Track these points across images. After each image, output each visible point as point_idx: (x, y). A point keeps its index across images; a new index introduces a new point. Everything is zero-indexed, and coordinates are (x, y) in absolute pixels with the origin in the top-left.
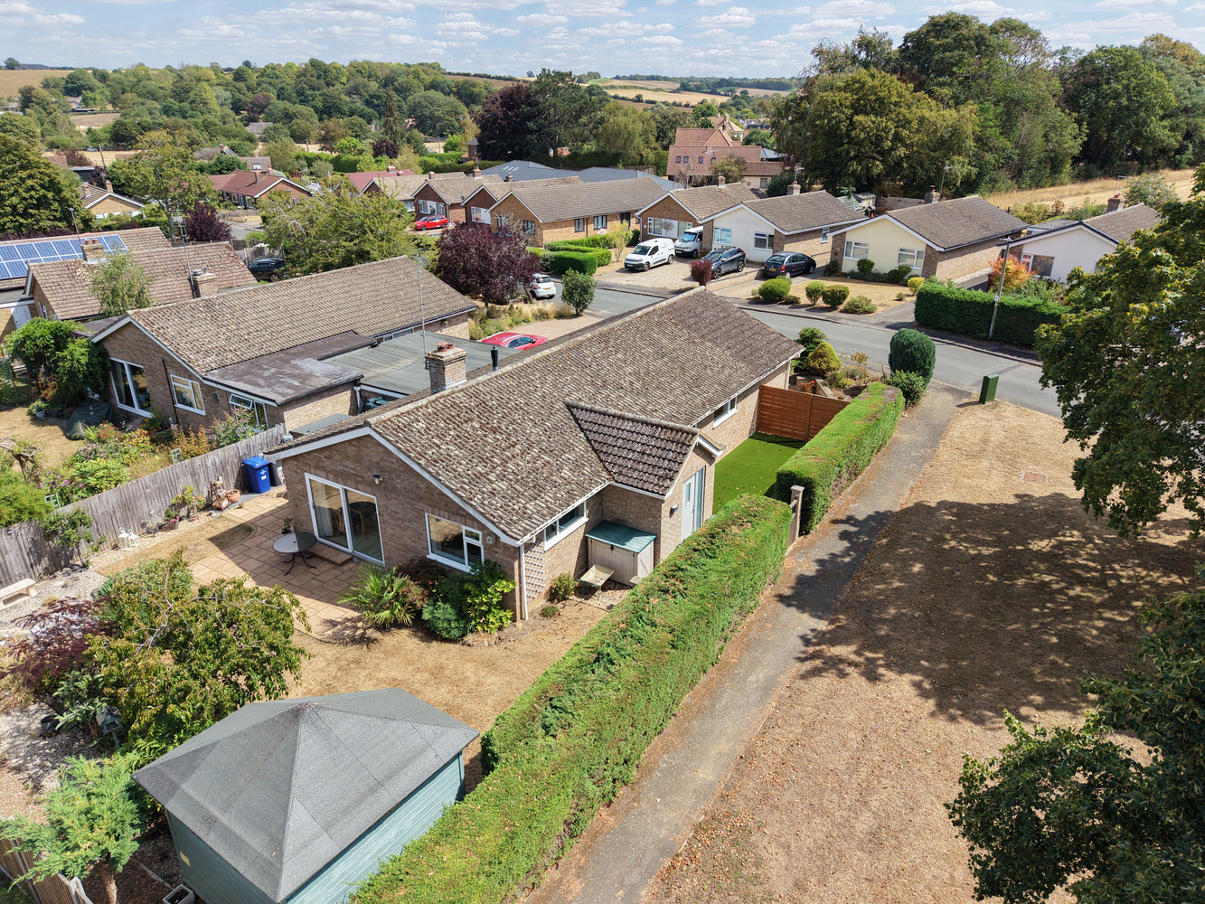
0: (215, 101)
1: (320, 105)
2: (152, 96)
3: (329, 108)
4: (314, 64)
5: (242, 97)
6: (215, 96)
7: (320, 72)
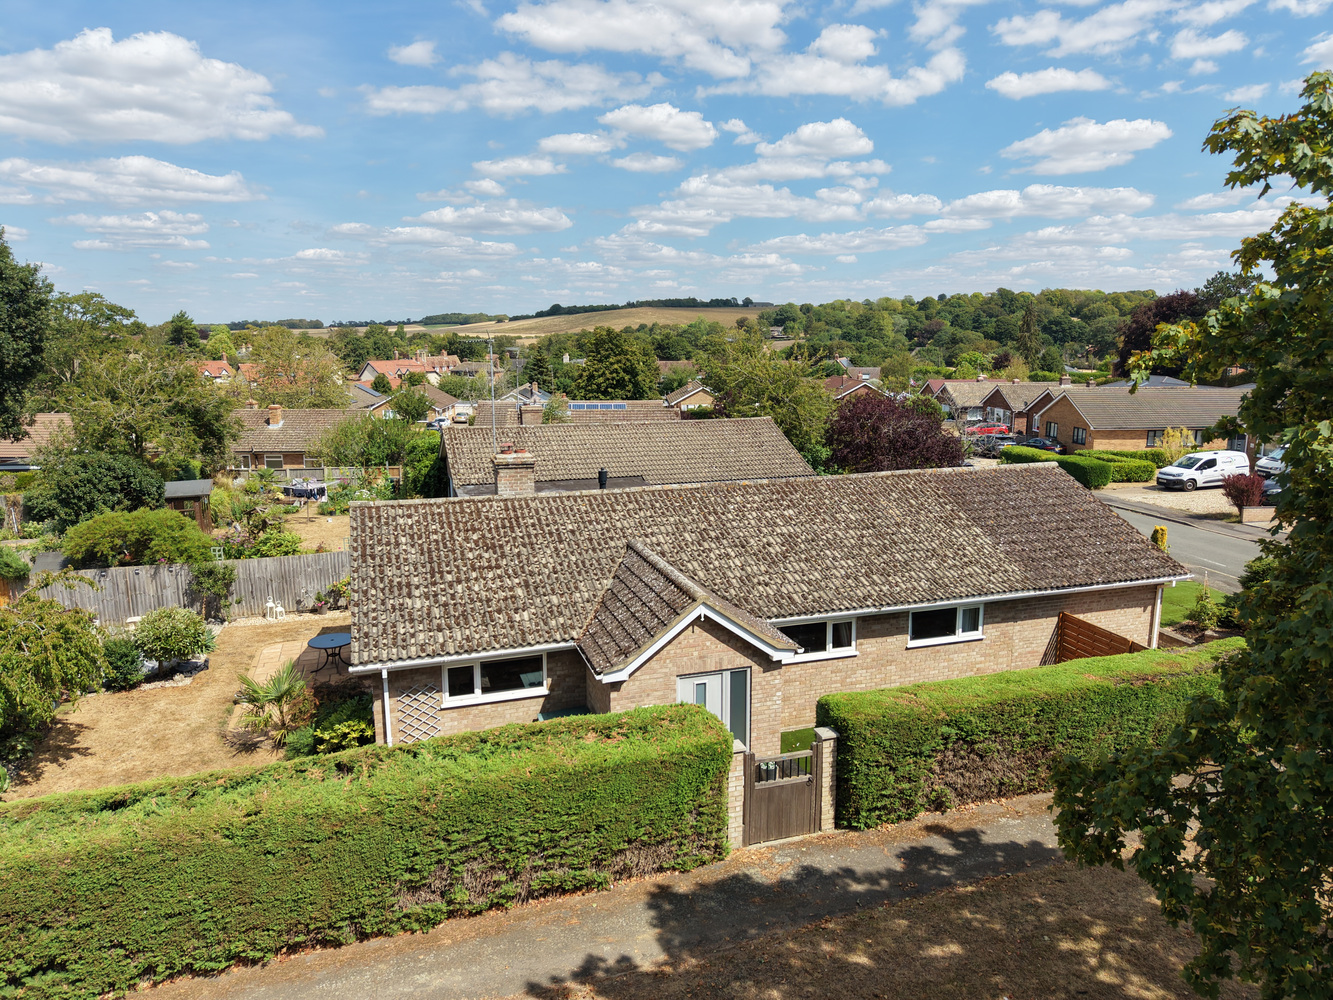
0: (890, 327)
1: (991, 330)
2: (838, 324)
3: (1001, 334)
4: (1003, 293)
5: (918, 324)
6: (890, 324)
7: (1006, 299)
